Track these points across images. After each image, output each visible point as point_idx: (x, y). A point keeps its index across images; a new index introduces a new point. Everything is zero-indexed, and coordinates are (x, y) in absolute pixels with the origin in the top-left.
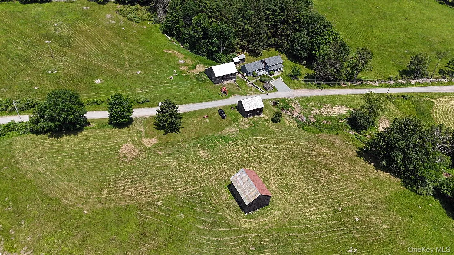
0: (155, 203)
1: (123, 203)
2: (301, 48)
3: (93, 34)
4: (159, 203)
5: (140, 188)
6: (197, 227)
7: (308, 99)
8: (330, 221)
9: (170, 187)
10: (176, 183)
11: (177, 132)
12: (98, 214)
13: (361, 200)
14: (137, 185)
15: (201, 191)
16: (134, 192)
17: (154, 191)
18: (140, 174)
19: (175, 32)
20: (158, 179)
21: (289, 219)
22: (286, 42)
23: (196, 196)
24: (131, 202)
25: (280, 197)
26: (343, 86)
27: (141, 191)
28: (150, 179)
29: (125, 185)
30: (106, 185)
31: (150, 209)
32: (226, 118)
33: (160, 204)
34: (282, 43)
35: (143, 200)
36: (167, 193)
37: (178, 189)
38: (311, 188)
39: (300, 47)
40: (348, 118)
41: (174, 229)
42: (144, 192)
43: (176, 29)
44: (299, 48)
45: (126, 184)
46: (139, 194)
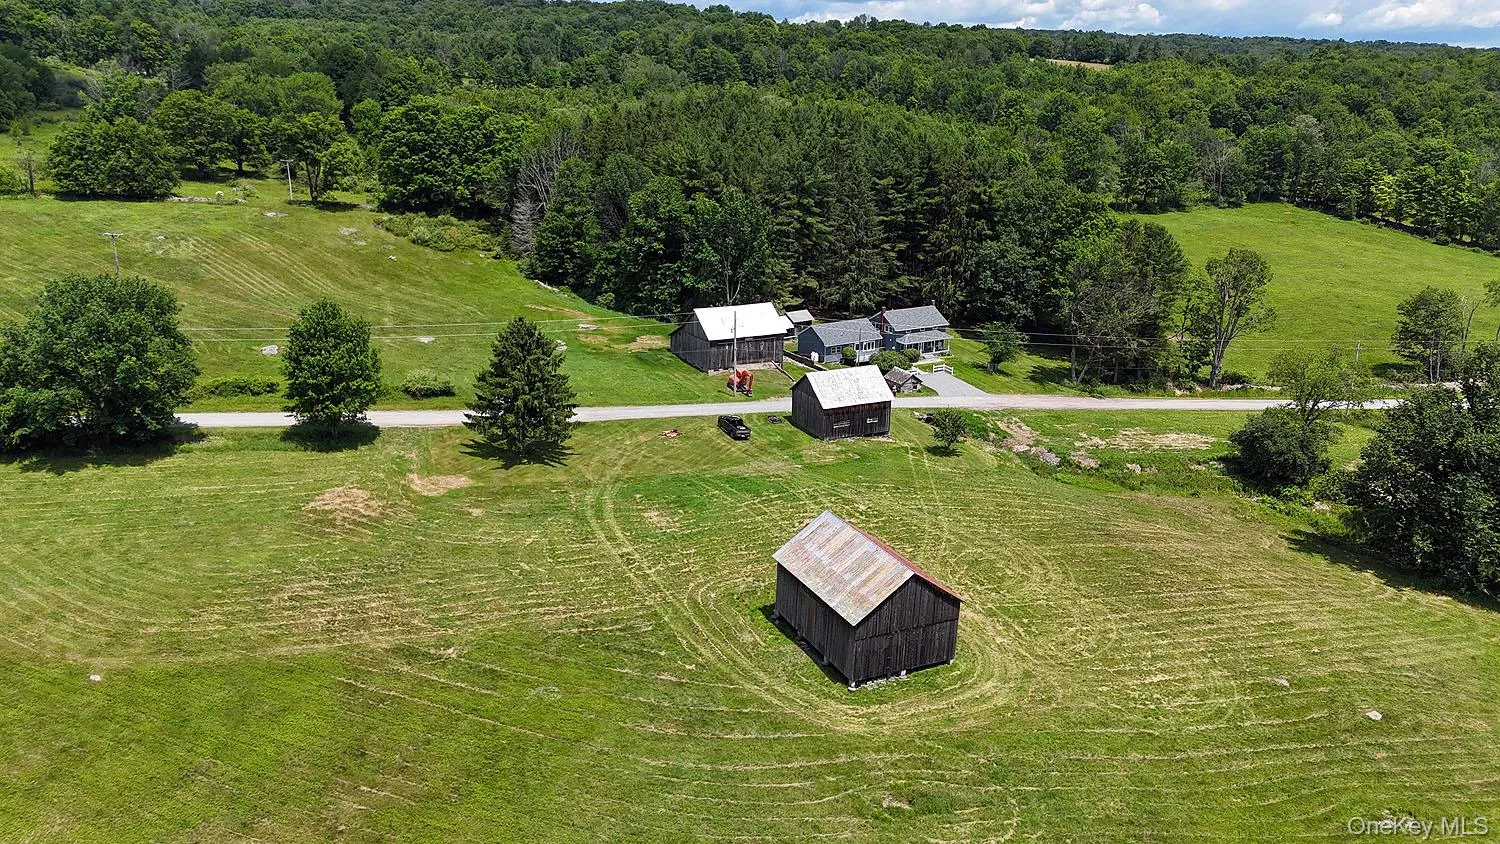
0: (432, 651)
1: (282, 650)
2: (1007, 287)
3: (284, 262)
4: (450, 651)
5: (374, 605)
6: (622, 728)
7: (1057, 416)
8: (1250, 720)
9: (505, 604)
10: (534, 593)
11: (552, 463)
12: (156, 683)
13: (1367, 660)
14: (361, 597)
15: (642, 617)
16: (340, 617)
17: (431, 617)
18: (379, 567)
19: (569, 266)
20: (456, 581)
21: (1054, 705)
22: (951, 286)
23: (621, 630)
24: (323, 647)
25: (999, 640)
26: (1178, 392)
27: (375, 614)
28: (421, 581)
29: (307, 598)
30: (219, 597)
31: (406, 668)
32: (746, 439)
33: (453, 656)
34: (938, 287)
35: (379, 641)
36: (491, 621)
37: (541, 610)
38: (1133, 619)
39: (1002, 282)
40: (1221, 459)
41: (507, 734)
42: (388, 619)
43: (573, 255)
44: (999, 287)
45: (310, 593)
46: (363, 624)
